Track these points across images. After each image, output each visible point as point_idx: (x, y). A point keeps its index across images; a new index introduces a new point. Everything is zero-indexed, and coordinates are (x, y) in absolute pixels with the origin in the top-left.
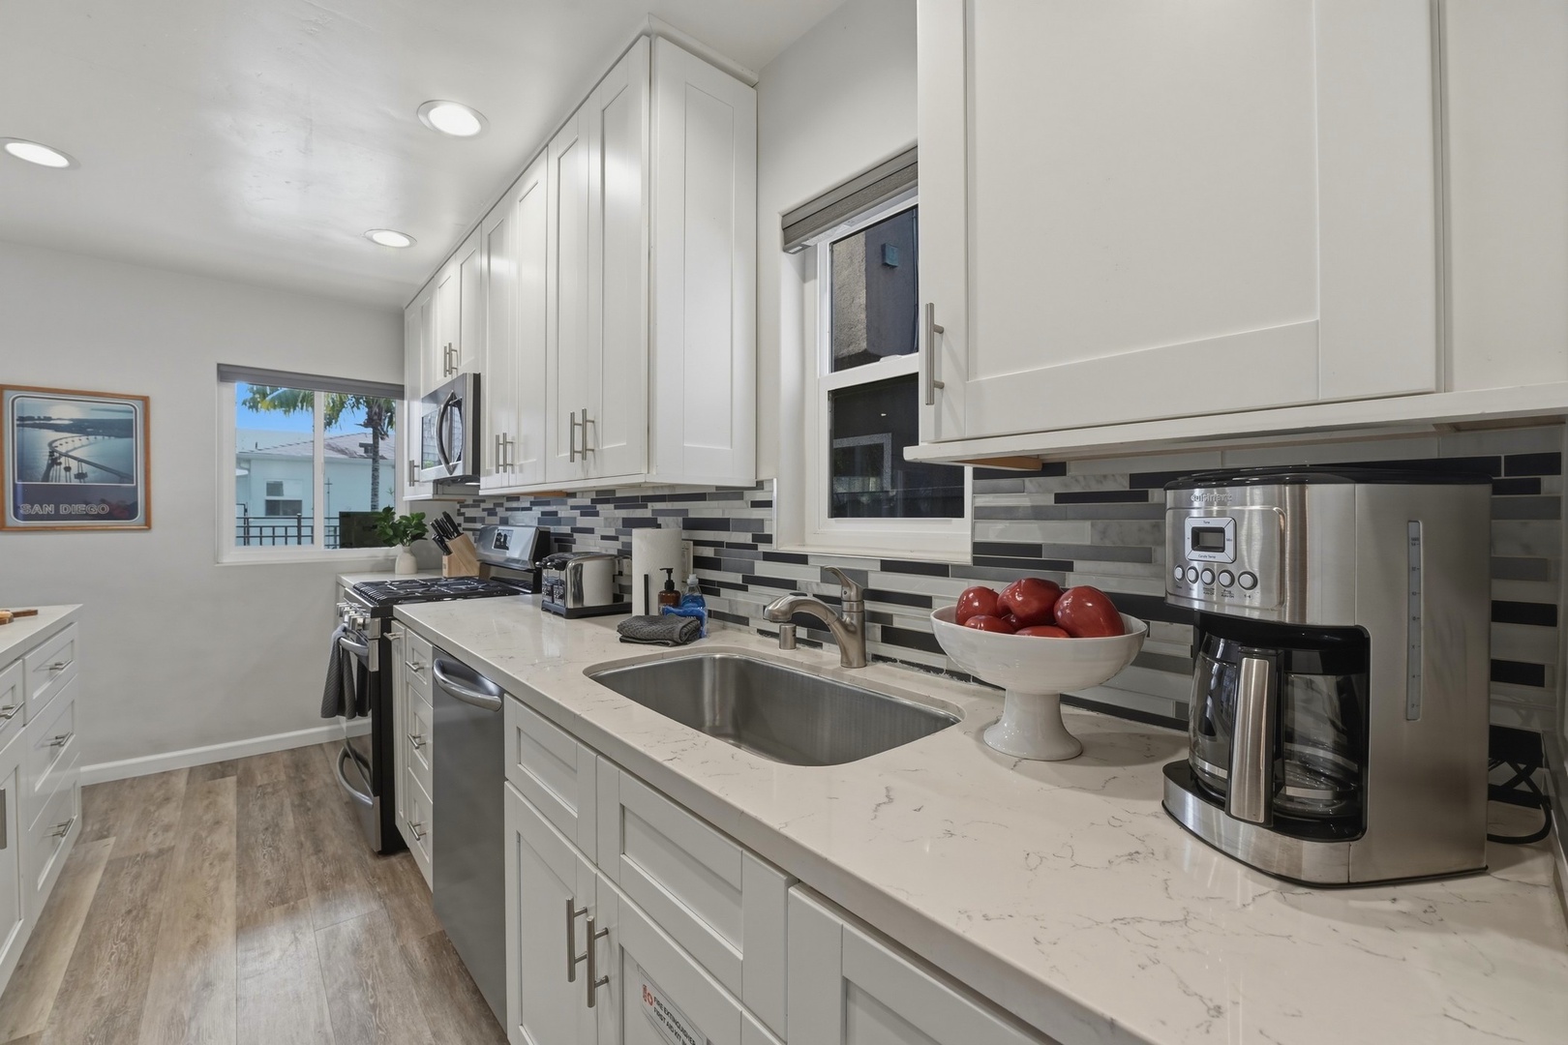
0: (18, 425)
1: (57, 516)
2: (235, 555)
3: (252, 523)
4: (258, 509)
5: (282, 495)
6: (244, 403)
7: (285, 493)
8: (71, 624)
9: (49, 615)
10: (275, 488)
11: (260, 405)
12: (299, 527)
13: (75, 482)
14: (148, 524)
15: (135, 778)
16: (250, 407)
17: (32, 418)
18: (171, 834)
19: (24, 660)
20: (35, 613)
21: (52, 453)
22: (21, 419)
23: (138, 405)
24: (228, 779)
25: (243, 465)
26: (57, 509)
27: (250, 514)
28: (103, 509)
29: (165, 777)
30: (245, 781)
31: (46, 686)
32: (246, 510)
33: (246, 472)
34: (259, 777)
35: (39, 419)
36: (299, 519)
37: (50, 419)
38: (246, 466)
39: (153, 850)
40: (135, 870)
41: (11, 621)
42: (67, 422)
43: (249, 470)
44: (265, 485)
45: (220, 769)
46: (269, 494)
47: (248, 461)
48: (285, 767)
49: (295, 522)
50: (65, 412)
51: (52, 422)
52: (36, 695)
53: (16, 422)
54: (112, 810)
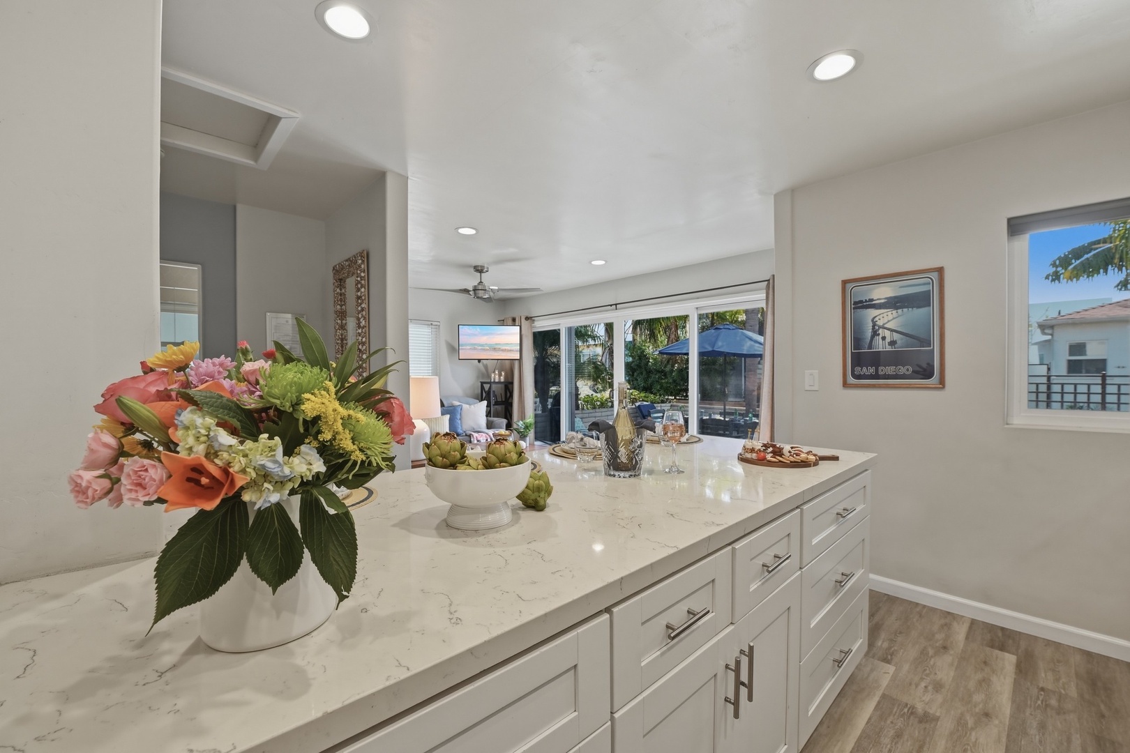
0: (854, 308)
1: (876, 377)
2: (1025, 417)
3: (1054, 380)
4: (1061, 368)
5: (1085, 355)
6: (1047, 278)
7: (1088, 353)
8: (866, 470)
9: (850, 459)
10: (1078, 348)
11: (1062, 276)
12: (1104, 385)
13: (889, 348)
14: (942, 382)
15: (924, 606)
16: (1053, 280)
17: (861, 302)
18: (939, 698)
19: (802, 510)
20: (835, 458)
21: (874, 325)
22: (855, 303)
23: (934, 276)
24: (1007, 655)
25: (1047, 331)
26: (877, 370)
27: (1053, 372)
28: (908, 370)
29: (949, 617)
30: (1025, 669)
31: (832, 528)
32: (1049, 369)
33: (1049, 337)
34: (1043, 675)
35: (866, 301)
36: (1104, 377)
37: (872, 300)
38: (1049, 331)
39: (920, 707)
40: (900, 723)
41: (816, 464)
42: (883, 301)
43: (1052, 335)
44: (1068, 348)
45: (1001, 638)
46: (1071, 354)
47: (1052, 327)
48: (1077, 674)
49: (1099, 381)
50: (882, 293)
51: (874, 302)
52: (815, 541)
53: (852, 306)
54: (900, 633)
